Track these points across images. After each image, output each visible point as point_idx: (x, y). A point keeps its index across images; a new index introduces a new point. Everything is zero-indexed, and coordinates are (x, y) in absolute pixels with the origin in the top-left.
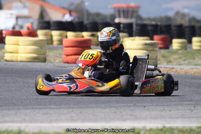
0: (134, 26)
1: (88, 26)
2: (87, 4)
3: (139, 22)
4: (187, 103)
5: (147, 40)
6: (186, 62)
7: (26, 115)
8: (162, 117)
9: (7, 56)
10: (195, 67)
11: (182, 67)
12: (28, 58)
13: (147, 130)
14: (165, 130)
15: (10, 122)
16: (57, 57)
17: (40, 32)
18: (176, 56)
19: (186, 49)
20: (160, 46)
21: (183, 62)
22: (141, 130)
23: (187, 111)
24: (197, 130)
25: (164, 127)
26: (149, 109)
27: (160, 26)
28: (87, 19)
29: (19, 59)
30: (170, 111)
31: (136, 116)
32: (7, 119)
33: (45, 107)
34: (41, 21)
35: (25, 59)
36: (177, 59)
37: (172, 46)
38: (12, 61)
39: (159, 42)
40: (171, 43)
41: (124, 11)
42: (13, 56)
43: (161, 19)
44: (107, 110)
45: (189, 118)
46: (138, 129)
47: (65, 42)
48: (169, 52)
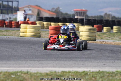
0: (84, 20)
1: (62, 20)
2: (61, 8)
3: (87, 18)
4: (111, 59)
5: (91, 27)
6: (110, 38)
7: (31, 64)
8: (98, 66)
9: (21, 34)
10: (114, 41)
11: (108, 41)
12: (31, 35)
13: (91, 72)
14: (100, 72)
15: (23, 67)
16: (46, 35)
17: (37, 22)
18: (105, 36)
19: (110, 32)
20: (97, 30)
21: (108, 39)
22: (88, 72)
23: (111, 63)
24: (116, 73)
25: (99, 71)
26: (92, 62)
27: (97, 20)
28: (61, 16)
29: (27, 36)
30: (102, 63)
31: (85, 65)
32: (21, 65)
33: (40, 60)
34: (38, 17)
35: (30, 36)
36: (106, 37)
37: (103, 31)
38: (23, 37)
39: (97, 28)
40: (103, 29)
41: (79, 13)
42: (24, 34)
43: (98, 17)
44: (71, 62)
45: (112, 66)
46: (86, 72)
47: (50, 27)
48: (102, 33)
